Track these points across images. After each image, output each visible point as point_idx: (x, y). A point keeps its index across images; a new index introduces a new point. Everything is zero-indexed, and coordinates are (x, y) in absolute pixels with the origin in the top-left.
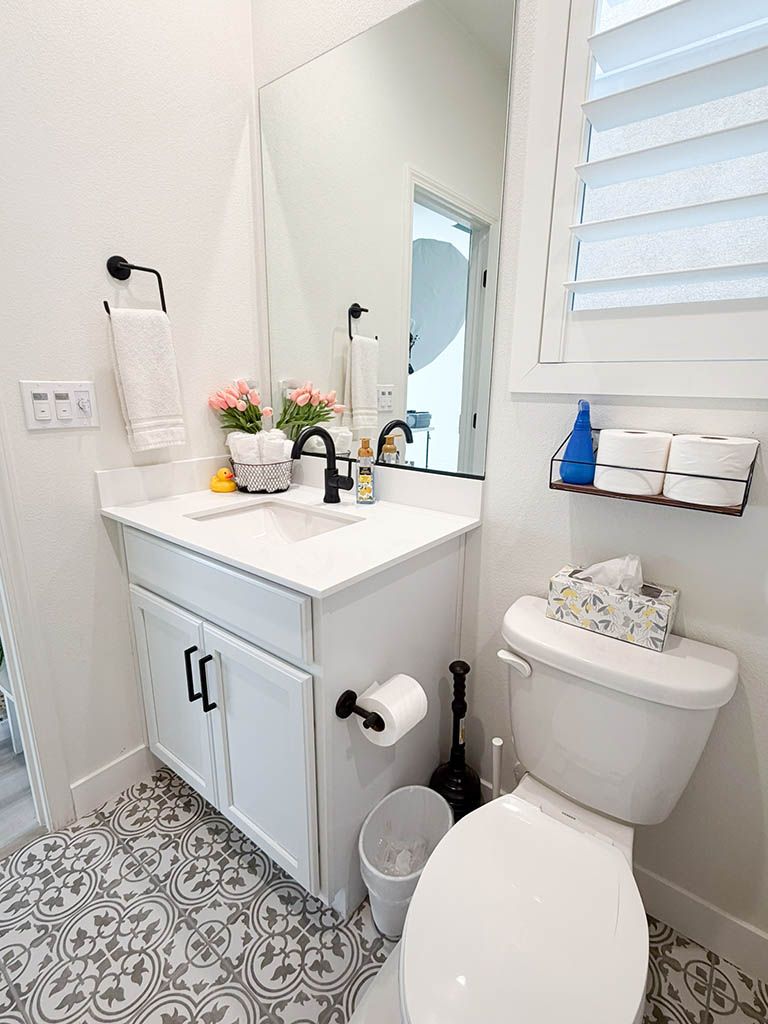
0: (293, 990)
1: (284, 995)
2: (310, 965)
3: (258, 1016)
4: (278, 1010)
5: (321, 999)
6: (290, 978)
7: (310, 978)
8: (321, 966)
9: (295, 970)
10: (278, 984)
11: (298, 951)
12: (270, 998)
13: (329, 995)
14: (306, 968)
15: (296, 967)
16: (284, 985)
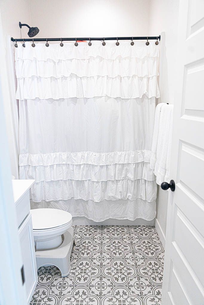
0: (52, 295)
1: (54, 296)
2: (45, 295)
3: (61, 298)
4: (58, 295)
5: (51, 289)
6: (50, 297)
7: (48, 293)
8: (44, 293)
9: (48, 298)
10: (53, 299)
11: (43, 300)
12: (57, 298)
13: (49, 288)
14: (46, 296)
15: (47, 298)
16: (52, 297)
